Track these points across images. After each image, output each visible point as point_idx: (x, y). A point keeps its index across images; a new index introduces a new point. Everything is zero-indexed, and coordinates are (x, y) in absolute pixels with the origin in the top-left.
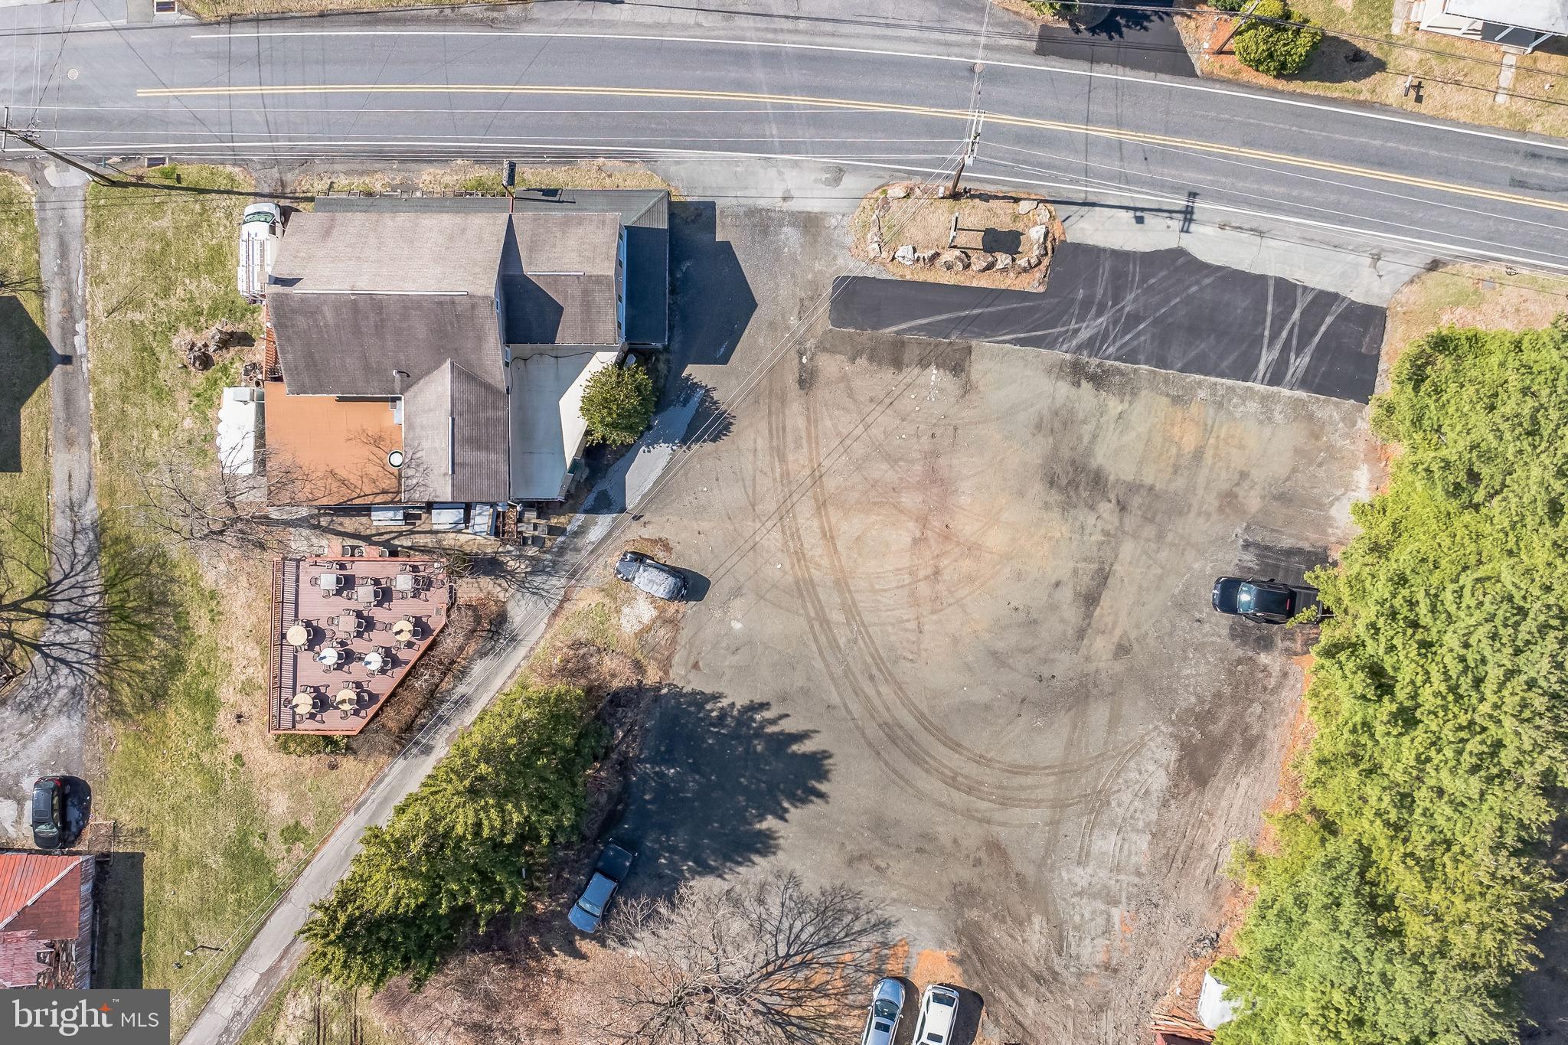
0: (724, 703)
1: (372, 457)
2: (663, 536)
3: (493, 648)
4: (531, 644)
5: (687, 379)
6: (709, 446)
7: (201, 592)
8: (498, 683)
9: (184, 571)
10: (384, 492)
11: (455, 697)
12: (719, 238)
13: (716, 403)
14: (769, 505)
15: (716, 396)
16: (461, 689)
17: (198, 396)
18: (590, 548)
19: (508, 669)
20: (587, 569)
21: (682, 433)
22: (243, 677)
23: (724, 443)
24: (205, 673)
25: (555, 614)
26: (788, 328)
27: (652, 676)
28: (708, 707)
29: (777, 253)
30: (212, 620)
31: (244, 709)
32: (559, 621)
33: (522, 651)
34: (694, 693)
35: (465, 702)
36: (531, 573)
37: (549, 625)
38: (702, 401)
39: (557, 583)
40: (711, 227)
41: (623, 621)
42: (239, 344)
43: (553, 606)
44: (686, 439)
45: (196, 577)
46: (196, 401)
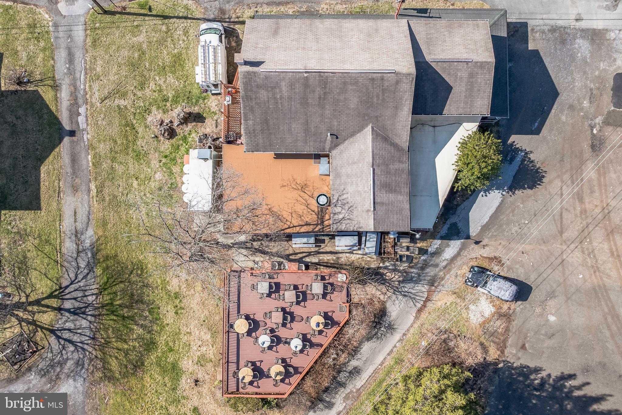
0: (544, 374)
1: (300, 199)
2: (497, 254)
3: (376, 334)
4: (403, 332)
5: (512, 145)
6: (529, 192)
7: (168, 293)
8: (380, 359)
9: (155, 278)
10: (307, 224)
11: (350, 368)
12: (531, 47)
13: (532, 162)
14: (571, 233)
15: (532, 156)
16: (354, 363)
17: (166, 157)
18: (444, 264)
19: (388, 349)
20: (443, 279)
21: (510, 183)
22: (199, 353)
23: (540, 190)
24: (171, 350)
25: (420, 311)
26: (582, 109)
27: (493, 354)
28: (532, 377)
29: (573, 57)
30: (176, 313)
31: (200, 376)
32: (424, 315)
33: (397, 336)
34: (522, 367)
35: (356, 371)
36: (403, 281)
37: (417, 318)
38: (523, 160)
39: (422, 289)
40: (525, 39)
41: (471, 316)
42: (194, 121)
43: (419, 305)
44: (513, 187)
45: (165, 283)
46: (164, 160)
